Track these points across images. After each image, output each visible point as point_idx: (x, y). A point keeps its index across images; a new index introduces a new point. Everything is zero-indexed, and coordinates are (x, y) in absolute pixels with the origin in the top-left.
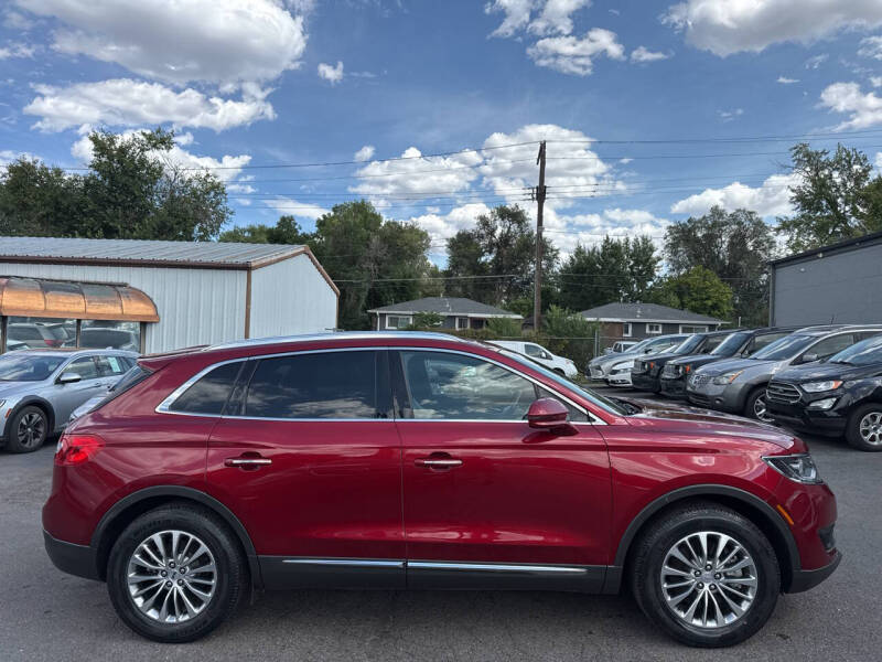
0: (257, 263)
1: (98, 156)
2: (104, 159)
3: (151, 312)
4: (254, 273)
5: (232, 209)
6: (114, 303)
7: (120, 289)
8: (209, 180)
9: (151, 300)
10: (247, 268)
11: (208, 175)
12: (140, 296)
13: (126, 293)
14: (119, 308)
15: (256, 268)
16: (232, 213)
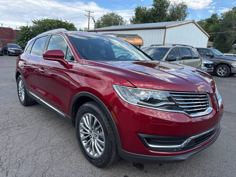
0: (168, 26)
1: (154, 2)
2: (155, 3)
3: (141, 42)
4: (167, 30)
5: (189, 13)
6: (132, 40)
7: (135, 36)
8: (183, 4)
9: (142, 39)
10: (165, 28)
11: (183, 3)
12: (140, 38)
13: (136, 37)
14: (133, 41)
15: (168, 28)
16: (189, 14)
